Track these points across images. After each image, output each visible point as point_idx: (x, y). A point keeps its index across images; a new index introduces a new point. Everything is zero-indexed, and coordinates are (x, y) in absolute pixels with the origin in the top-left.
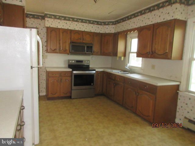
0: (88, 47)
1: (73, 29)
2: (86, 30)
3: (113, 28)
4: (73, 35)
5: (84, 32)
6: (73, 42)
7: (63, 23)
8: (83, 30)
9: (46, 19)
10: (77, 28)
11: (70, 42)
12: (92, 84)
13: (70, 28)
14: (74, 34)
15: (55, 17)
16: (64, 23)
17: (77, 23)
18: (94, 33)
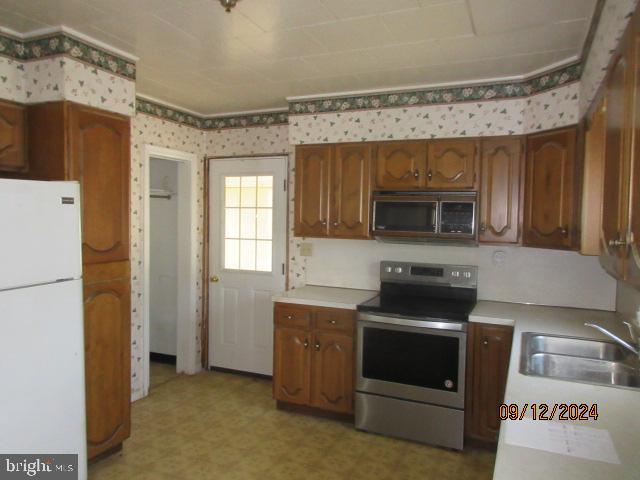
0: (447, 207)
1: (386, 138)
2: (440, 135)
3: (575, 97)
4: (382, 159)
5: (433, 141)
6: (383, 193)
7: (344, 121)
8: (427, 136)
9: (292, 119)
10: (402, 130)
11: (374, 193)
12: (449, 384)
13: (370, 138)
14: (388, 158)
15: (320, 106)
16: (350, 120)
17: (401, 110)
18: (483, 140)
